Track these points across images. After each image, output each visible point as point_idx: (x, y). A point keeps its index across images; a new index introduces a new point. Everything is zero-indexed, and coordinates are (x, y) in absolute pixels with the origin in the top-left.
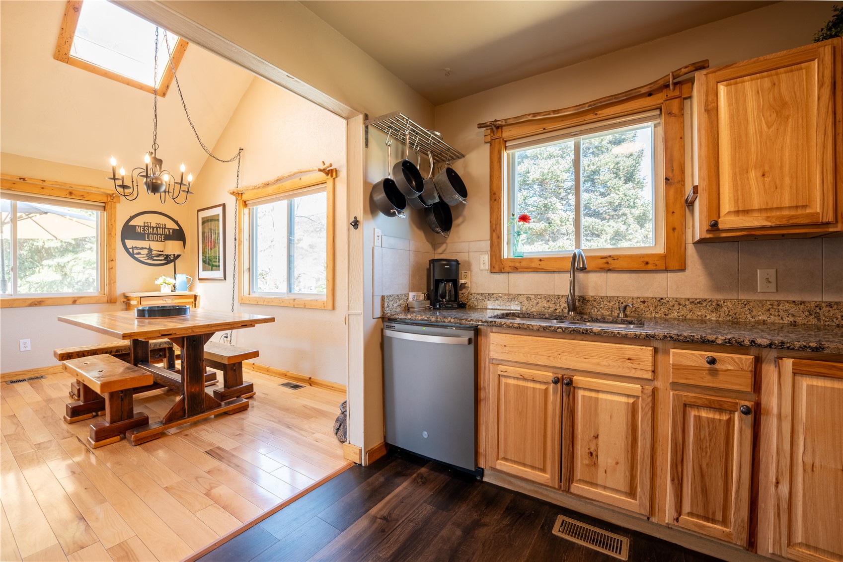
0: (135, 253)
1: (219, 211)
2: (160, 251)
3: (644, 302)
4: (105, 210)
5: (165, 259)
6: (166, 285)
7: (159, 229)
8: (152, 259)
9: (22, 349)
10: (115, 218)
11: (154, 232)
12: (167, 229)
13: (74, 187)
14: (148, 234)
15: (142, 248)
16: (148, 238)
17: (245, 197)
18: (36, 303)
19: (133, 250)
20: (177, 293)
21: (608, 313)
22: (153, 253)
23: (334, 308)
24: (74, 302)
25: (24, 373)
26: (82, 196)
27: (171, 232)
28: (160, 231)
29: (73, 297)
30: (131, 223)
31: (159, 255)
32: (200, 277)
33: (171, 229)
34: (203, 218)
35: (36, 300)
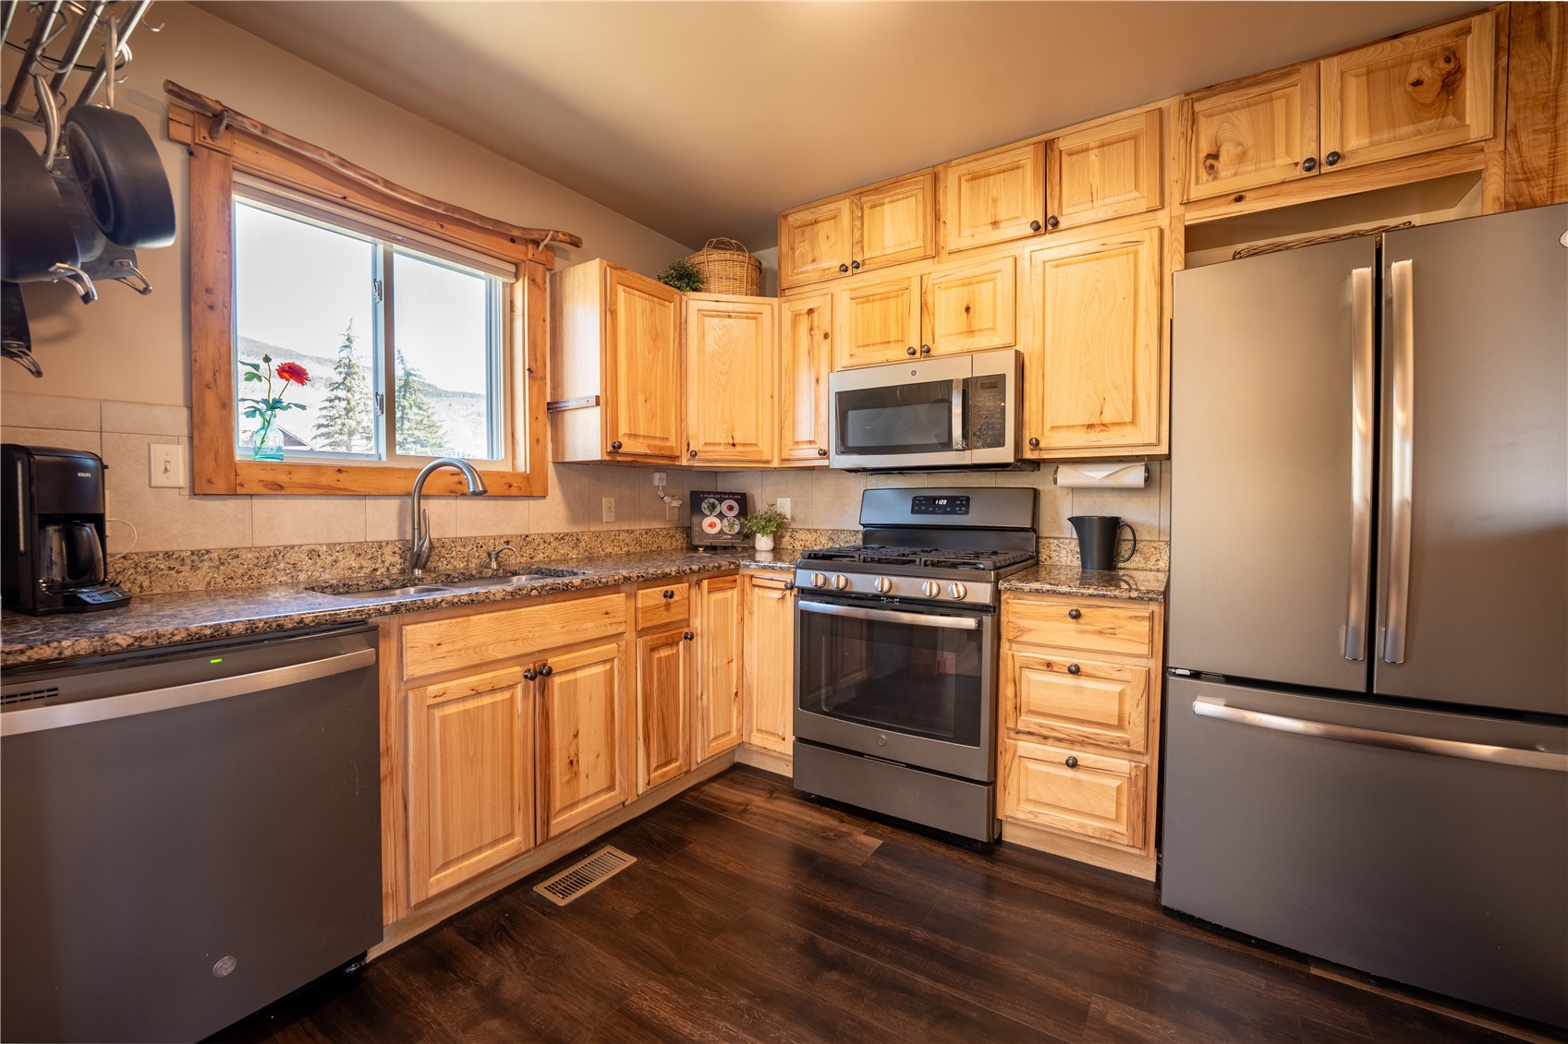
3: (508, 543)
21: (462, 565)
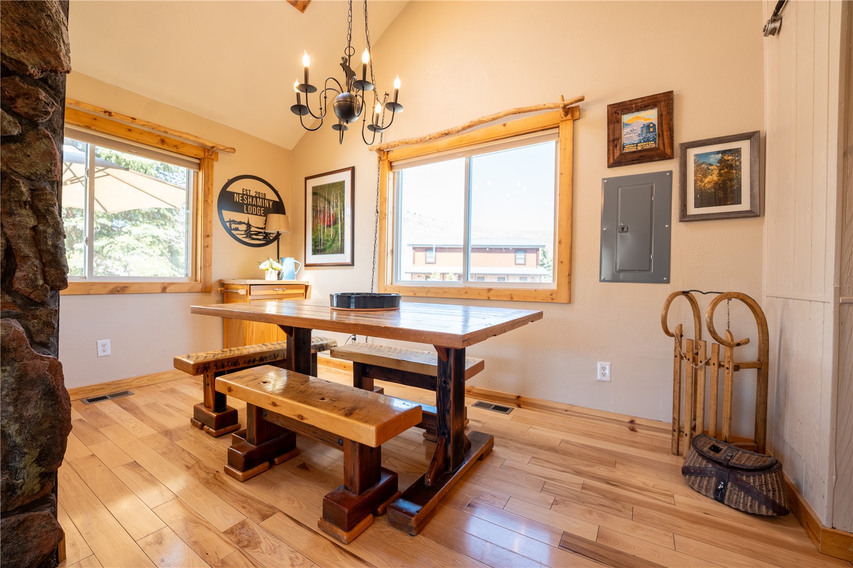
0: (232, 228)
1: (346, 177)
2: (259, 228)
4: (200, 169)
5: (263, 239)
6: (273, 271)
7: (258, 199)
8: (250, 237)
9: (101, 354)
10: (212, 179)
11: (253, 203)
12: (267, 200)
13: (169, 132)
14: (247, 205)
15: (240, 223)
16: (247, 210)
17: (391, 156)
18: (119, 289)
19: (230, 225)
20: (285, 280)
22: (251, 230)
23: (570, 301)
24: (164, 290)
25: (103, 386)
26: (176, 146)
27: (271, 204)
28: (260, 202)
29: (163, 283)
30: (229, 189)
31: (258, 233)
32: (307, 263)
33: (271, 200)
34: (313, 188)
35: (119, 285)
